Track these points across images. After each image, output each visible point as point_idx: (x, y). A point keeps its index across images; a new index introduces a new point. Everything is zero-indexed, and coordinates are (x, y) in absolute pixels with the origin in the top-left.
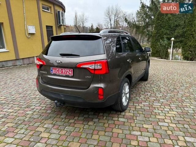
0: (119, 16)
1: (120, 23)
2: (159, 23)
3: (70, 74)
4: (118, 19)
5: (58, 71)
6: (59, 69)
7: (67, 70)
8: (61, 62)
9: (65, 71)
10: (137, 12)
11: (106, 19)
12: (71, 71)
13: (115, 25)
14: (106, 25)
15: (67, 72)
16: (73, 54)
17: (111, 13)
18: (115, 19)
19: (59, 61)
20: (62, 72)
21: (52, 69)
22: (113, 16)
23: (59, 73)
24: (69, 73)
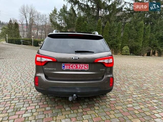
0: (34, 15)
1: (35, 21)
2: (79, 26)
3: (86, 68)
4: (33, 18)
5: (72, 66)
6: (73, 65)
7: (82, 65)
8: (78, 58)
9: (80, 66)
10: (50, 14)
11: (21, 16)
12: (87, 66)
13: (31, 22)
14: (21, 21)
15: (82, 67)
16: (89, 51)
17: (26, 11)
18: (31, 17)
19: (76, 57)
20: (77, 67)
21: (64, 65)
22: (28, 14)
23: (73, 68)
24: (84, 67)
